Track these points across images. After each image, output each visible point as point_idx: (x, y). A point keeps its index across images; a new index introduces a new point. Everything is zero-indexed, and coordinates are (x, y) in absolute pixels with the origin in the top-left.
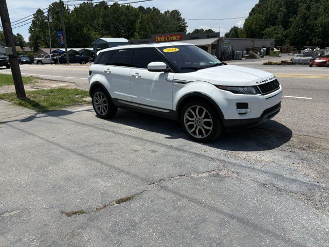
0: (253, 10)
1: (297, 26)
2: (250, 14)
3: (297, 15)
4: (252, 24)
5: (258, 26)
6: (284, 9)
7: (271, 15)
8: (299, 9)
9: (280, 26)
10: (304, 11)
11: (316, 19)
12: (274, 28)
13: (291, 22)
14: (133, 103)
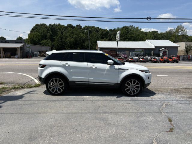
0: (33, 29)
1: (58, 41)
2: (31, 31)
3: (57, 36)
4: (34, 37)
5: (37, 39)
6: (50, 31)
7: (44, 34)
8: (58, 33)
9: (49, 40)
10: (60, 34)
11: (66, 39)
12: (46, 40)
13: (55, 39)
14: (89, 82)
